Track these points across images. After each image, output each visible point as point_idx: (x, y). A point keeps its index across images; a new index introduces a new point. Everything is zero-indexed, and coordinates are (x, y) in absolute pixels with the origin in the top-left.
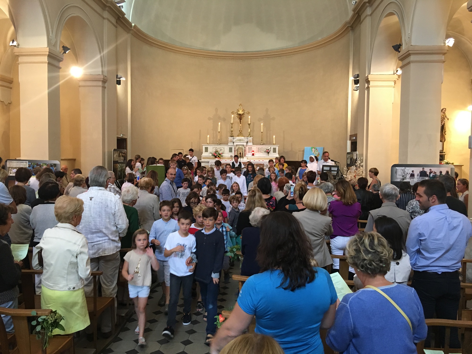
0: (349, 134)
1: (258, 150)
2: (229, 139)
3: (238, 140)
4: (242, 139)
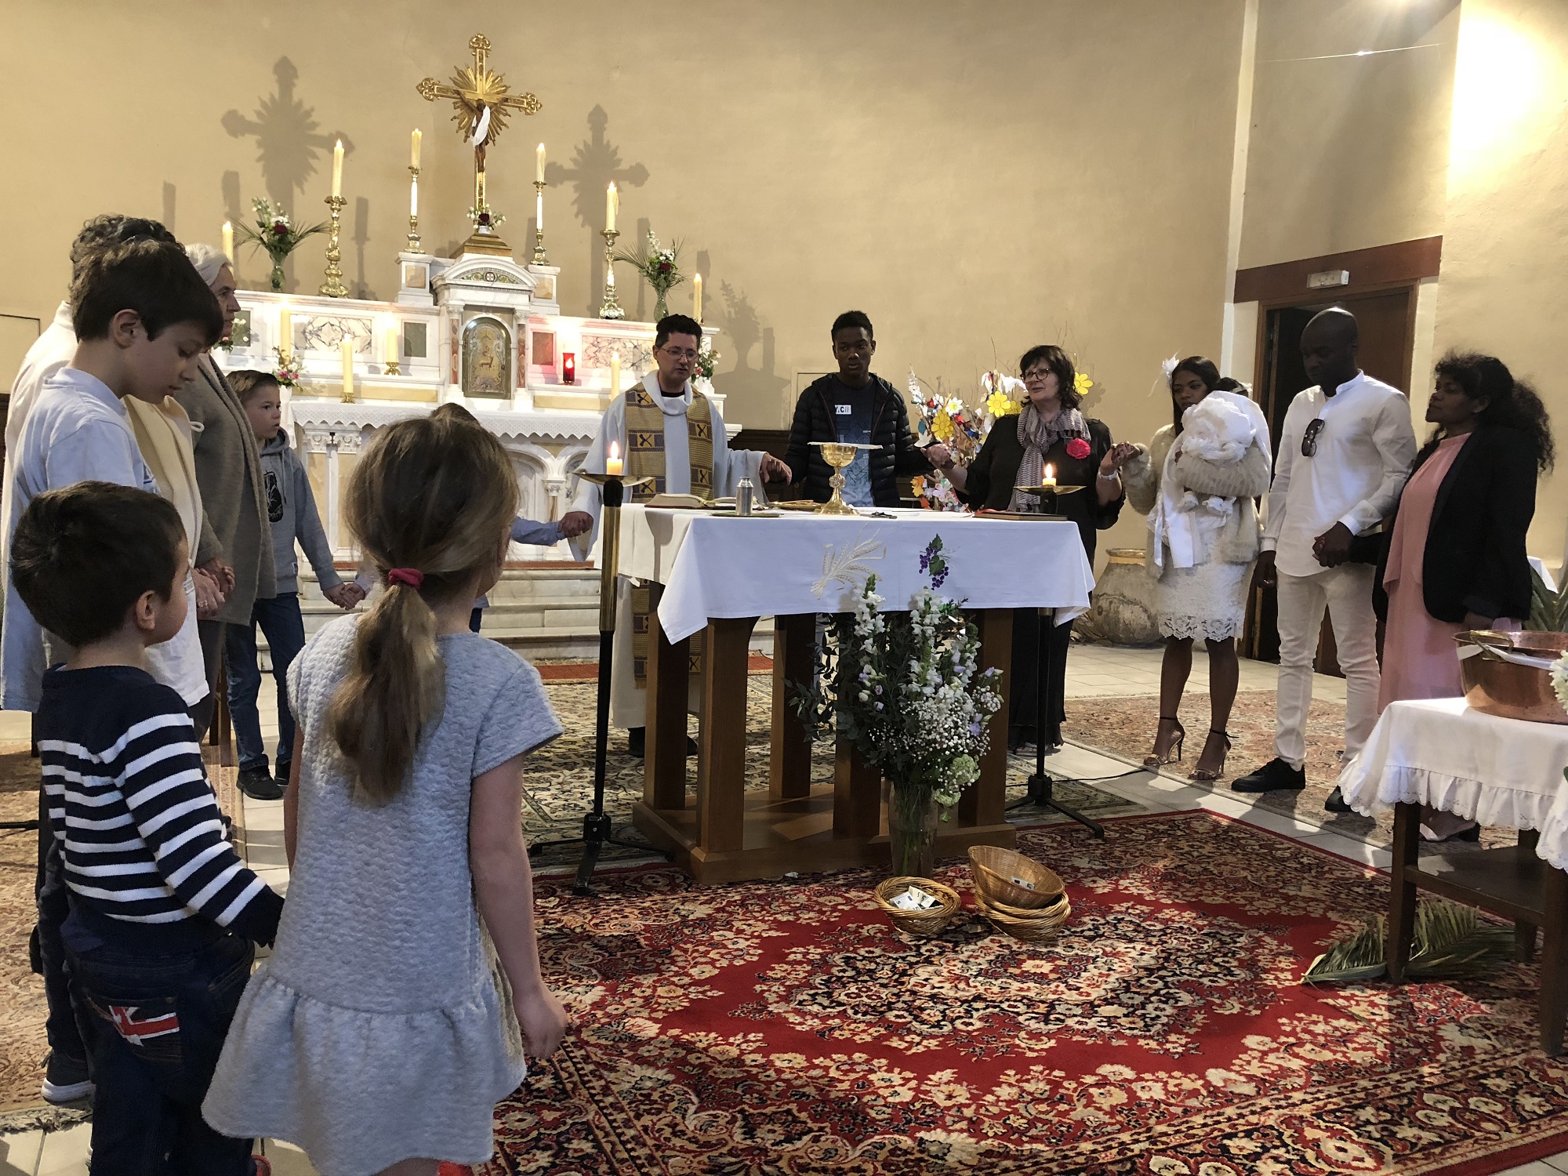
0: (1234, 264)
1: (595, 349)
2: (404, 264)
3: (476, 270)
4: (503, 272)
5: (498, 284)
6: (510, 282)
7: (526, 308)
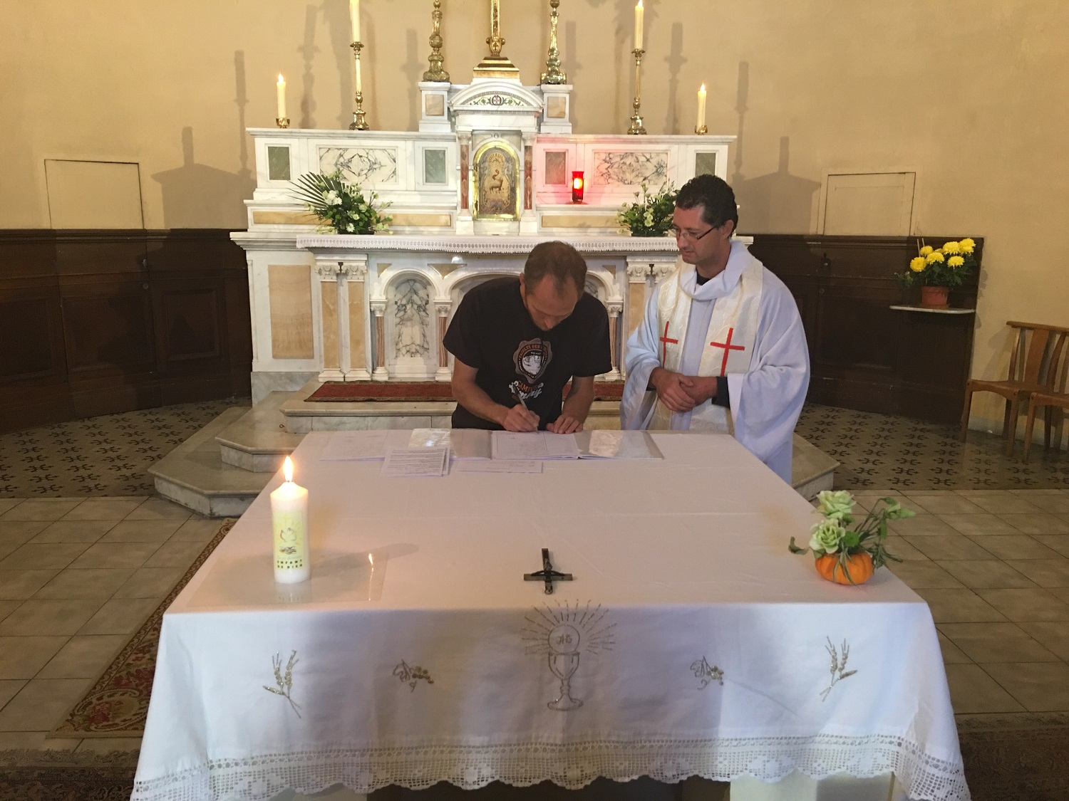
1: (607, 165)
2: (424, 93)
3: (484, 94)
4: (509, 94)
5: (505, 107)
6: (518, 104)
7: (535, 130)
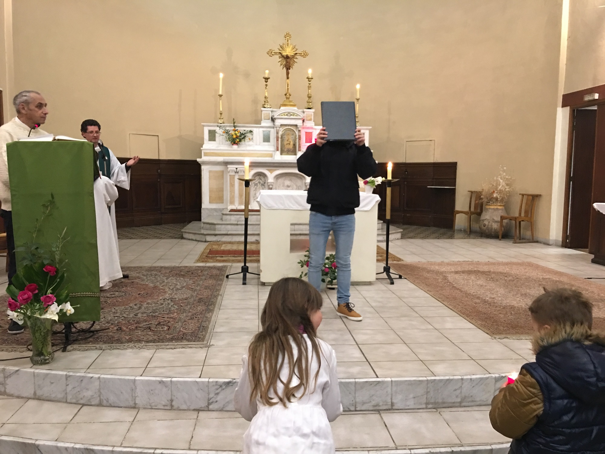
0: (562, 92)
2: (263, 112)
3: (285, 112)
4: (293, 113)
5: (292, 117)
6: (296, 116)
7: (302, 124)
